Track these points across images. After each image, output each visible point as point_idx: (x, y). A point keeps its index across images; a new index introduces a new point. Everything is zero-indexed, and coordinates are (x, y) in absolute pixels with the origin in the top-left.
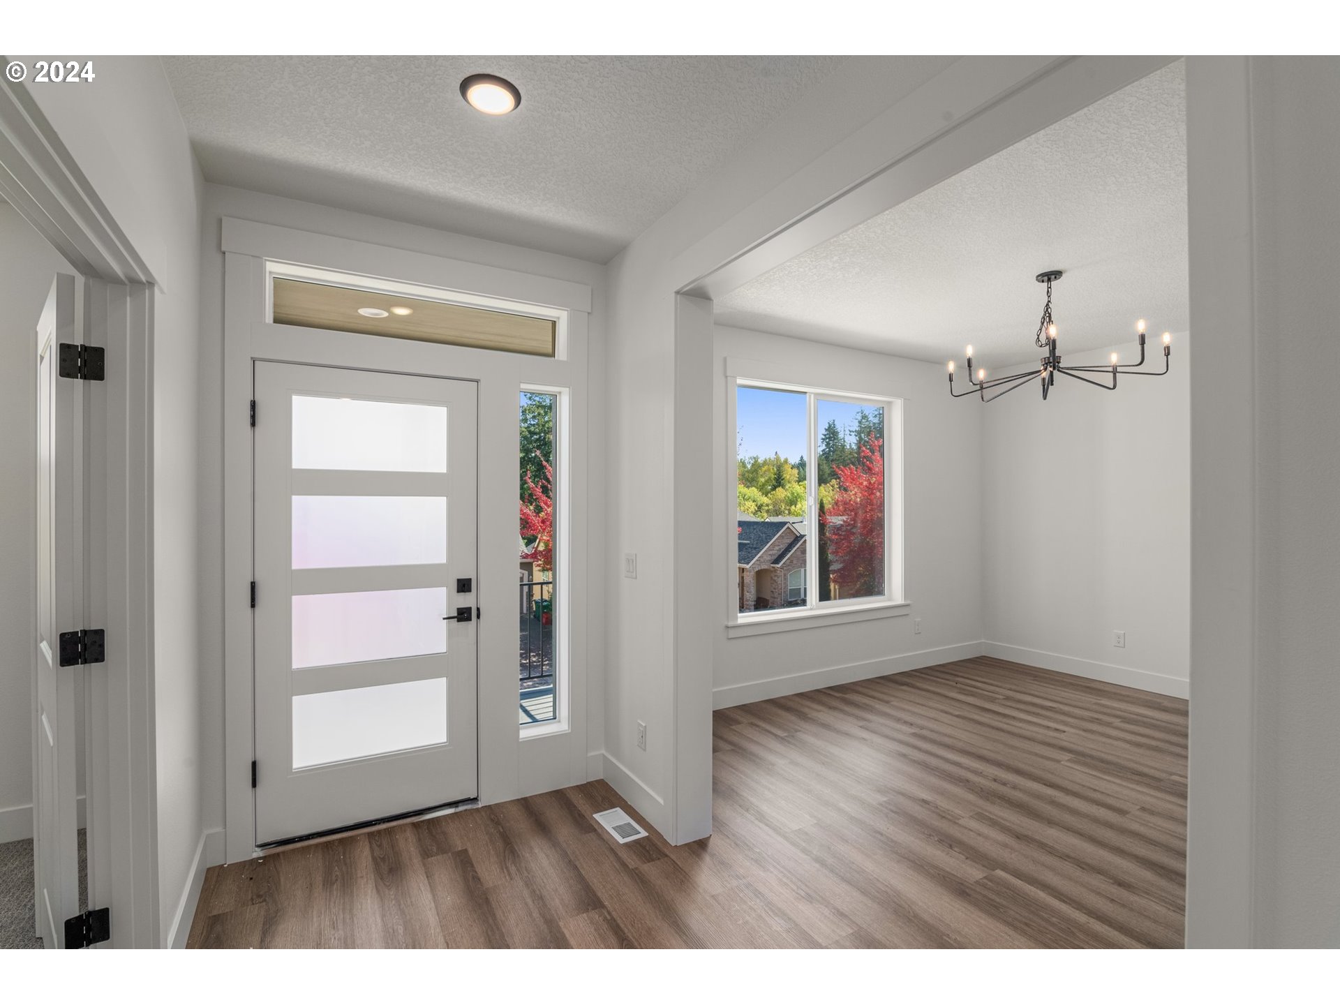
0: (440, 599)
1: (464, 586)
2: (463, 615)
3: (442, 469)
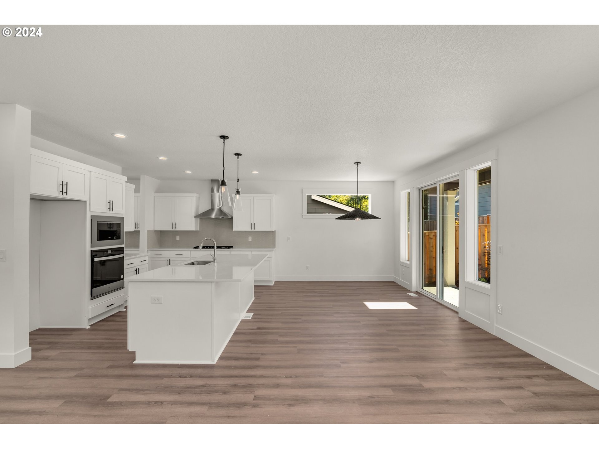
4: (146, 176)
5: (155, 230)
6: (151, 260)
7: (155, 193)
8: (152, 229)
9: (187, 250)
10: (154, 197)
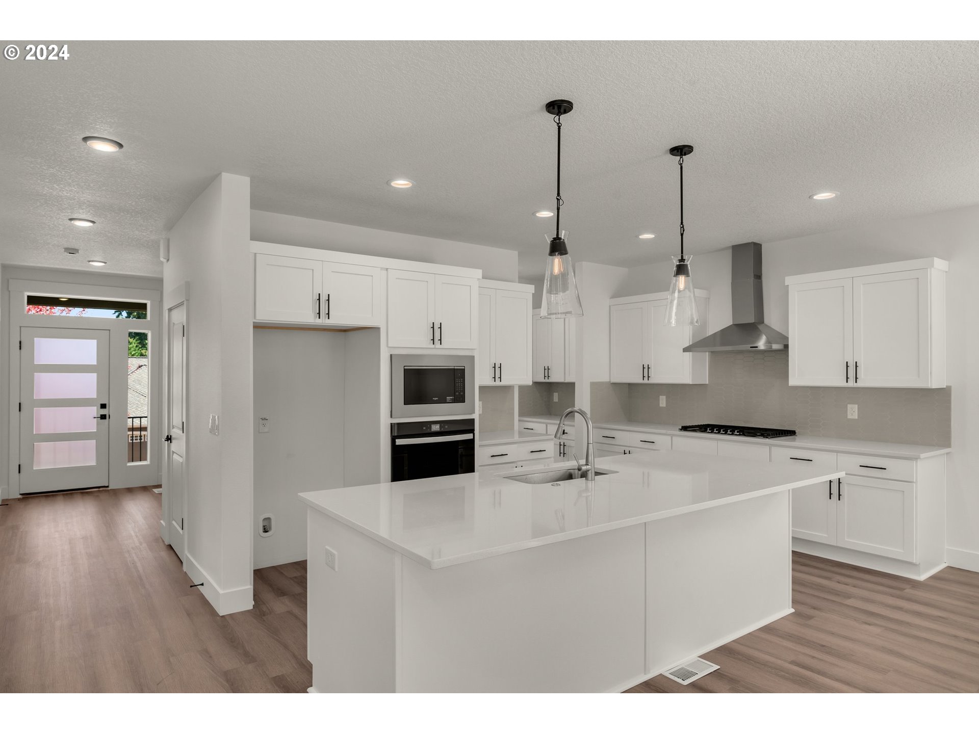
0: (95, 411)
1: (103, 406)
2: (103, 417)
3: (95, 363)
4: (583, 262)
5: (613, 381)
6: (598, 450)
7: (613, 297)
8: (604, 378)
9: (663, 431)
10: (610, 306)
